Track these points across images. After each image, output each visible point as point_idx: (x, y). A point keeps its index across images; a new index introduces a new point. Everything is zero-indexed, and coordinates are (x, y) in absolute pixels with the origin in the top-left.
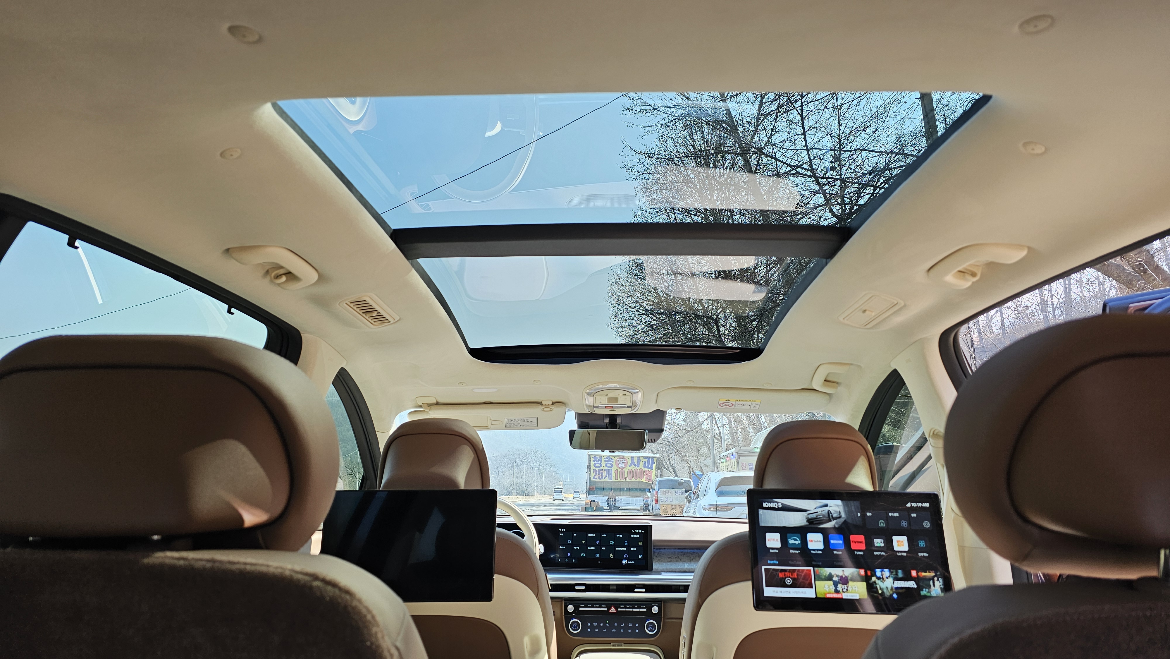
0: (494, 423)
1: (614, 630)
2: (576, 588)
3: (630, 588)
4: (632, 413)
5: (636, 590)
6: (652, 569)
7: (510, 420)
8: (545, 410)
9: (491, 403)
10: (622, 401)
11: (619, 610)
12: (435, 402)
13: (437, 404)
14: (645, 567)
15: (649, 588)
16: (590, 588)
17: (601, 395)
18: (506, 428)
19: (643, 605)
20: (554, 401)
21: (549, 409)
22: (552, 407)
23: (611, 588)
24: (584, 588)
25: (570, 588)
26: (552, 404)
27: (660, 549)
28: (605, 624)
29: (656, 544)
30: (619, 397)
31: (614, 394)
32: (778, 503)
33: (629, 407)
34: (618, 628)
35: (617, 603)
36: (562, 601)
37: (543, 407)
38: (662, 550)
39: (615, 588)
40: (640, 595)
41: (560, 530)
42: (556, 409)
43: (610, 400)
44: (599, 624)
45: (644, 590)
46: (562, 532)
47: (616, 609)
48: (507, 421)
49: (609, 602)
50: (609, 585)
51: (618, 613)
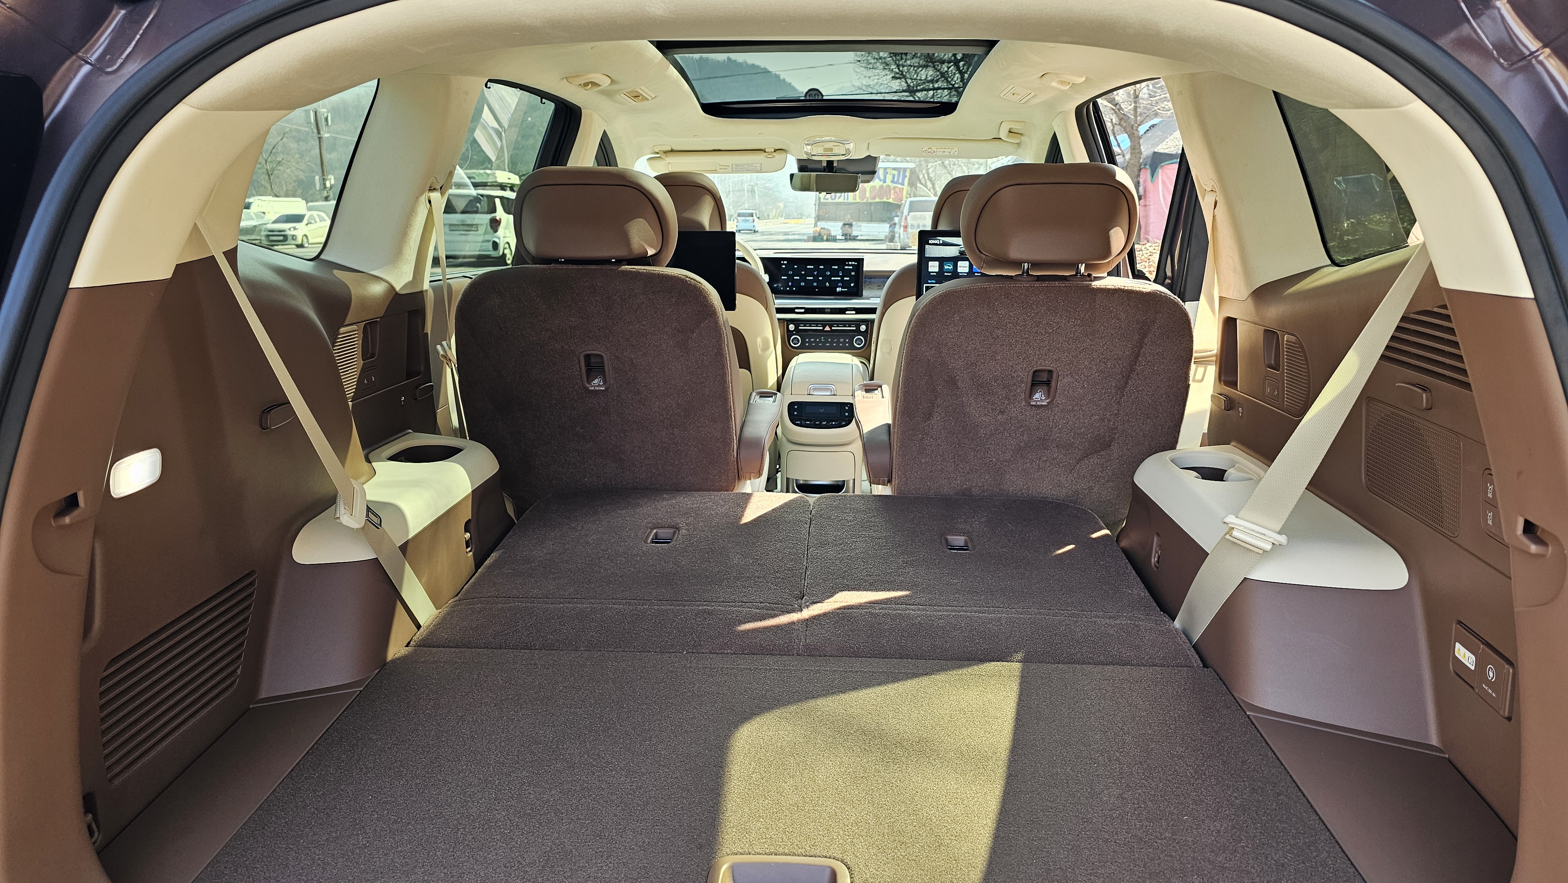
0: (722, 167)
1: (828, 344)
2: (796, 310)
3: (842, 311)
4: (847, 159)
5: (847, 312)
6: (862, 295)
7: (737, 165)
8: (768, 156)
9: (719, 150)
10: (836, 150)
11: (833, 328)
12: (670, 149)
13: (672, 151)
14: (856, 293)
15: (859, 311)
16: (808, 311)
17: (817, 146)
18: (733, 172)
19: (854, 324)
20: (776, 148)
21: (771, 156)
22: (775, 154)
23: (826, 310)
24: (803, 310)
25: (791, 311)
26: (775, 151)
27: (871, 278)
28: (820, 339)
29: (867, 274)
30: (834, 148)
31: (830, 145)
32: (940, 240)
33: (842, 155)
34: (832, 342)
35: (831, 323)
36: (784, 322)
37: (766, 154)
38: (873, 280)
39: (829, 310)
40: (851, 316)
41: (782, 262)
42: (777, 155)
43: (825, 149)
44: (815, 340)
45: (854, 312)
46: (784, 264)
47: (830, 328)
48: (734, 166)
49: (824, 323)
50: (824, 309)
51: (832, 331)
